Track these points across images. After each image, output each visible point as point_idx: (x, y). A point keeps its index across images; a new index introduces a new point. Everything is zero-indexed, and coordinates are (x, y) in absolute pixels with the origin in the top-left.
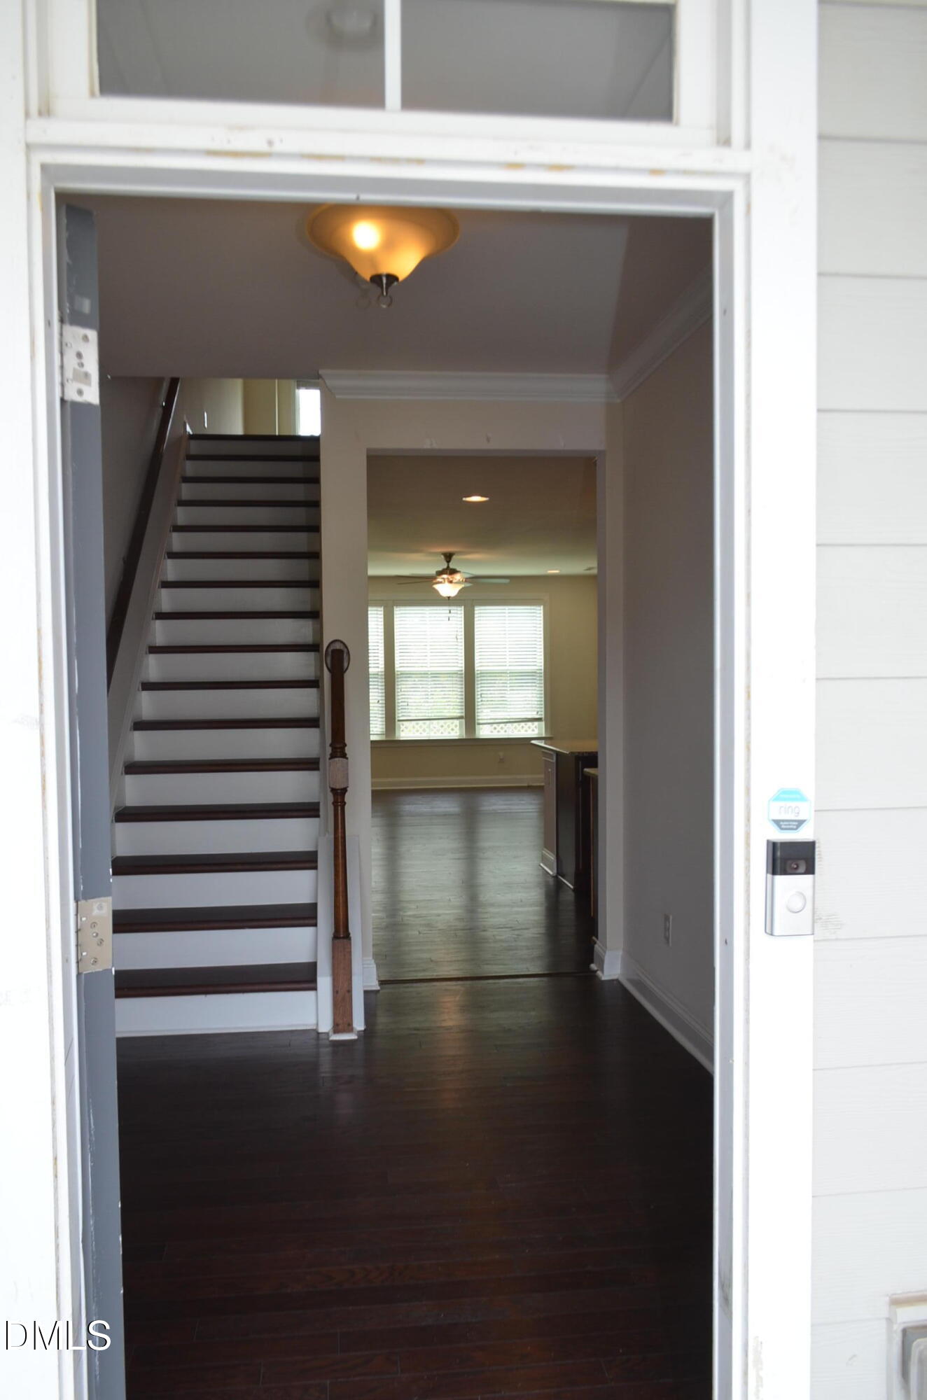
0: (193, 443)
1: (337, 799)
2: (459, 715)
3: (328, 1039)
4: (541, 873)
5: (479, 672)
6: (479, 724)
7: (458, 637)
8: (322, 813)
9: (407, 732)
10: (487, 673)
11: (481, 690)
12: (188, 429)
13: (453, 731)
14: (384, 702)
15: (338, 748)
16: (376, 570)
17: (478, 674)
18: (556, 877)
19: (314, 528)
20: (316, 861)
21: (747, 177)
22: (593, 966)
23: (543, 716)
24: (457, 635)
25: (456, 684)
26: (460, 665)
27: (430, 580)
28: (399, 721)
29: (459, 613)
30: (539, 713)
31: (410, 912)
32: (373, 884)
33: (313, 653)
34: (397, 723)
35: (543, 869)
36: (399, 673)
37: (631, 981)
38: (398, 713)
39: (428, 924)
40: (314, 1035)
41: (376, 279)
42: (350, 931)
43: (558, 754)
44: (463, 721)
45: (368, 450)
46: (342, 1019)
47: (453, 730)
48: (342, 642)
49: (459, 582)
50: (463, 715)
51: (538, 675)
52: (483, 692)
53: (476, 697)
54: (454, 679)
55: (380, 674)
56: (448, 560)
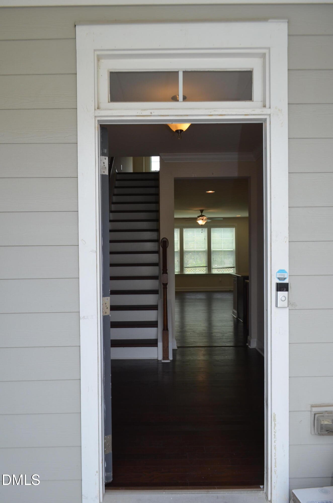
0: (118, 175)
1: (165, 287)
2: (205, 265)
3: (161, 362)
4: (232, 317)
5: (212, 251)
6: (213, 269)
7: (205, 239)
8: (159, 293)
9: (188, 272)
10: (215, 251)
12: (116, 171)
13: (203, 271)
14: (180, 261)
15: (165, 270)
16: (177, 216)
18: (237, 319)
19: (157, 202)
20: (158, 308)
21: (270, 115)
22: (247, 344)
23: (235, 266)
24: (205, 238)
26: (205, 248)
27: (196, 219)
29: (206, 230)
30: (234, 265)
31: (187, 328)
32: (176, 319)
33: (157, 243)
34: (184, 268)
35: (233, 316)
36: (185, 251)
38: (185, 265)
39: (194, 331)
40: (157, 360)
41: (177, 131)
42: (168, 328)
43: (238, 277)
44: (207, 267)
45: (175, 178)
46: (166, 356)
48: (166, 238)
49: (205, 220)
50: (207, 265)
51: (233, 252)
52: (214, 258)
53: (212, 259)
54: (204, 253)
55: (178, 251)
56: (202, 212)
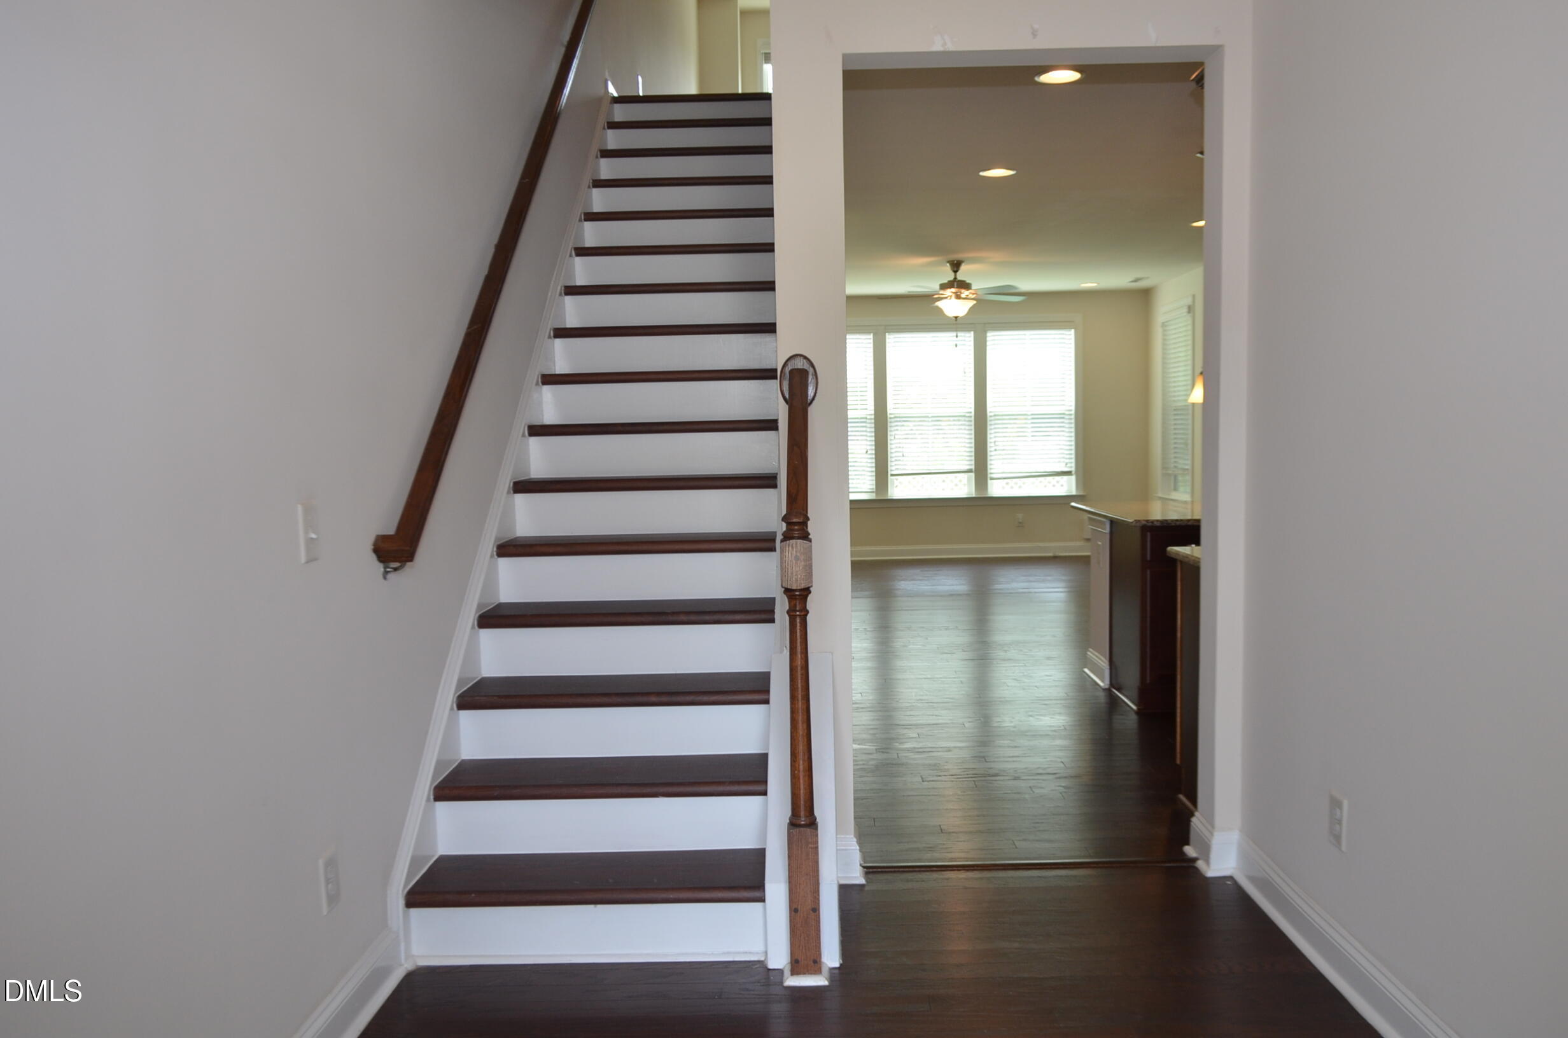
0: (617, 107)
1: (795, 606)
2: (967, 467)
3: (782, 980)
5: (992, 414)
6: (992, 479)
7: (966, 370)
8: (775, 620)
9: (901, 489)
10: (1002, 415)
11: (995, 437)
12: (611, 89)
13: (961, 488)
14: (874, 452)
15: (797, 523)
16: (862, 287)
17: (991, 416)
18: (1108, 691)
20: (767, 689)
22: (1189, 851)
23: (1073, 469)
25: (964, 425)
26: (970, 406)
27: (931, 296)
28: (892, 475)
29: (967, 339)
30: (1069, 465)
31: (908, 743)
33: (771, 382)
34: (890, 478)
35: (1089, 677)
36: (892, 416)
37: (1252, 879)
38: (892, 466)
39: (935, 765)
40: (762, 969)
42: (816, 813)
43: (1113, 522)
44: (973, 475)
46: (804, 952)
47: (956, 485)
48: (805, 358)
49: (969, 299)
50: (973, 467)
51: (1067, 417)
52: (997, 439)
53: (989, 445)
54: (960, 423)
55: (868, 417)
56: (955, 269)
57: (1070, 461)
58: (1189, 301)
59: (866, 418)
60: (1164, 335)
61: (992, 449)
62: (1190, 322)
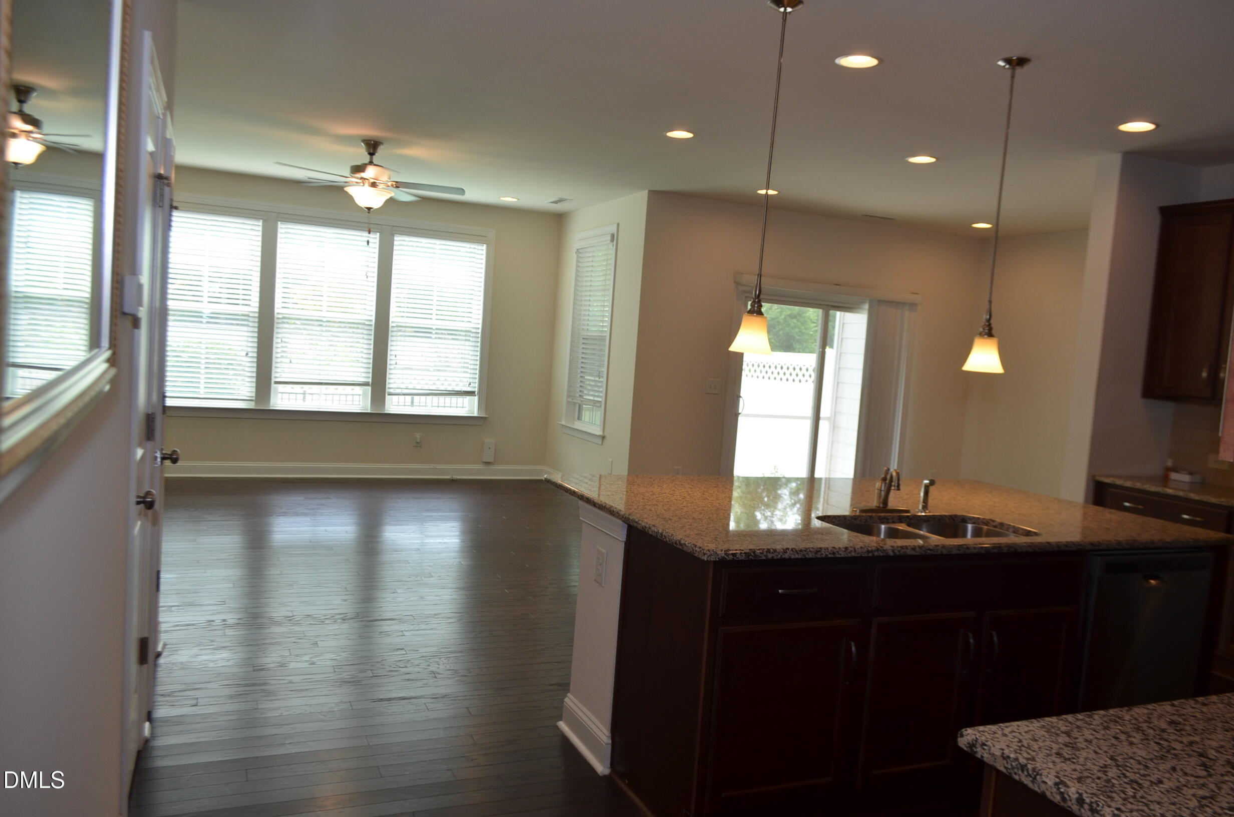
2: (363, 380)
5: (394, 325)
6: (390, 394)
7: (369, 274)
9: (285, 400)
10: (405, 326)
11: (396, 349)
13: (356, 402)
14: (255, 355)
17: (392, 327)
23: (476, 390)
24: (367, 271)
25: (363, 333)
26: (369, 312)
28: (276, 383)
29: (373, 243)
30: (472, 385)
34: (273, 386)
36: (280, 316)
38: (276, 372)
44: (369, 388)
50: (370, 380)
51: (473, 335)
54: (359, 331)
55: (251, 315)
56: (372, 152)
57: (474, 381)
58: (613, 229)
59: (248, 316)
60: (578, 261)
61: (392, 362)
62: (613, 252)
